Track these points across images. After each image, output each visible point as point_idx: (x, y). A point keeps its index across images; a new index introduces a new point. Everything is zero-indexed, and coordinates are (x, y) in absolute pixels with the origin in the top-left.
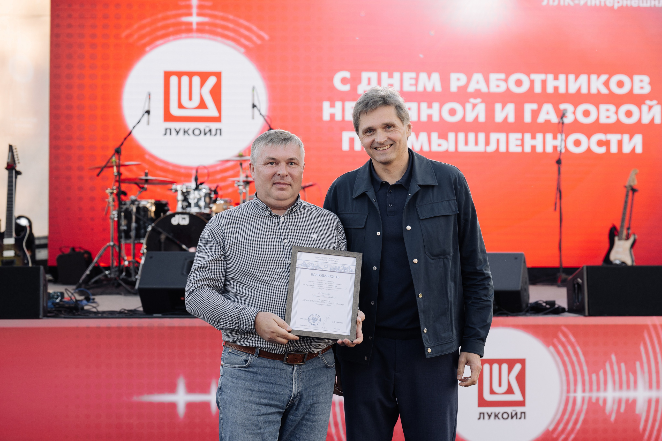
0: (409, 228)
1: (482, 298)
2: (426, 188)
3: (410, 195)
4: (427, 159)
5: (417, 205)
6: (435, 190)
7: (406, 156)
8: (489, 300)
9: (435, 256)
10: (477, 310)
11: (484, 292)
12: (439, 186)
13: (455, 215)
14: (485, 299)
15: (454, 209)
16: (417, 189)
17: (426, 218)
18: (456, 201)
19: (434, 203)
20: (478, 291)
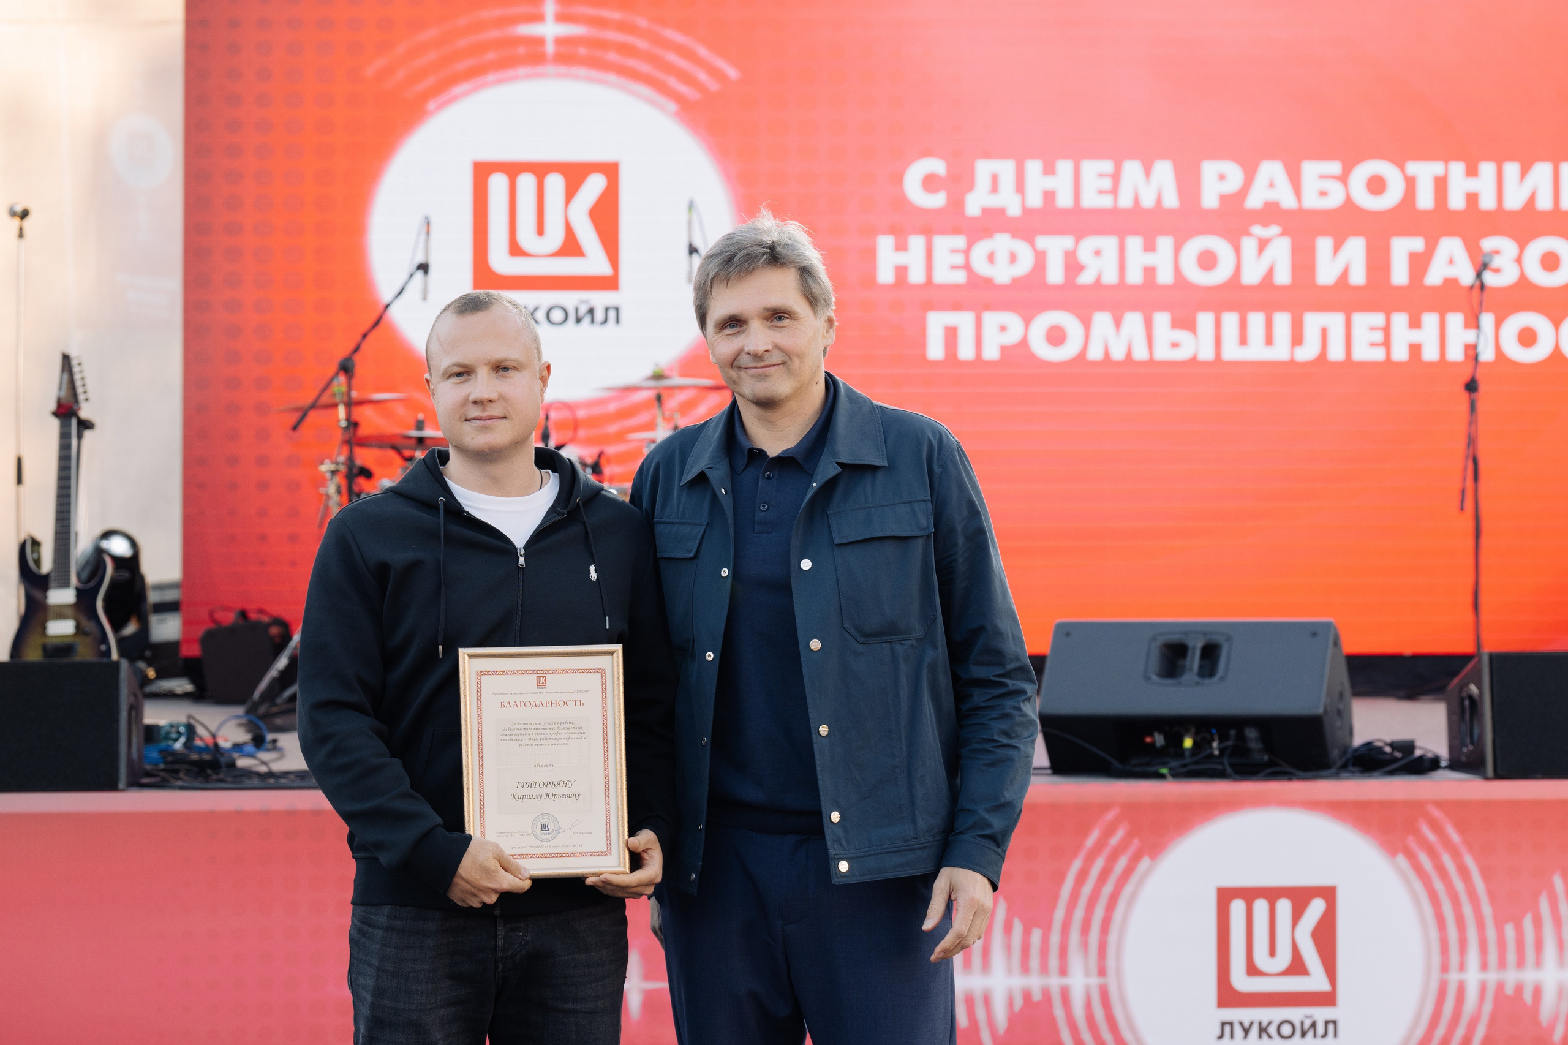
0: (806, 564)
1: (996, 738)
2: (855, 471)
3: (815, 485)
4: (872, 403)
5: (831, 512)
6: (880, 476)
7: (818, 391)
8: (1015, 745)
9: (871, 636)
10: (984, 768)
11: (1004, 725)
12: (890, 468)
13: (928, 537)
14: (1005, 740)
15: (924, 522)
16: (833, 471)
17: (850, 540)
18: (929, 504)
19: (873, 507)
20: (987, 722)
